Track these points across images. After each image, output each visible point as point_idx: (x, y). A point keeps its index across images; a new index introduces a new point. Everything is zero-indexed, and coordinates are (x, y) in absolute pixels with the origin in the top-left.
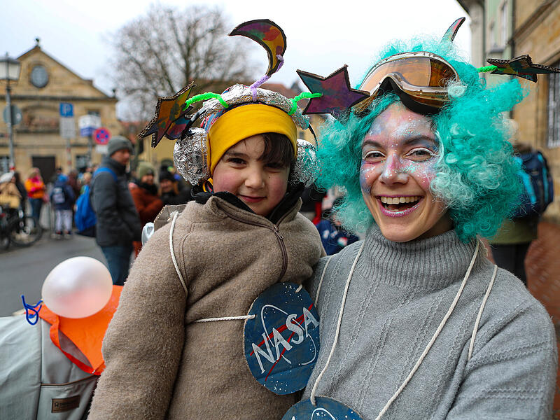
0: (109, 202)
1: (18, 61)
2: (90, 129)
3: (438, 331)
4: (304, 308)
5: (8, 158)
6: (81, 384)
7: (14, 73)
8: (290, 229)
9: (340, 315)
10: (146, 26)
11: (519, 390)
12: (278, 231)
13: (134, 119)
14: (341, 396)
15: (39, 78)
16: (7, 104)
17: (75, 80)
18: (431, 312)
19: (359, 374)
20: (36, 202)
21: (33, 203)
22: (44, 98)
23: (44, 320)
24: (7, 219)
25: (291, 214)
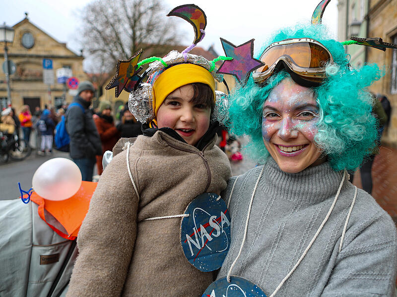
0: (79, 127)
1: (13, 28)
2: (65, 78)
3: (318, 232)
4: (222, 212)
5: (6, 99)
6: (60, 245)
7: (10, 37)
8: (211, 155)
9: (248, 219)
10: (104, 4)
11: (375, 273)
12: (203, 156)
13: (96, 72)
14: (247, 276)
15: (28, 41)
16: (6, 59)
17: (54, 43)
18: (313, 219)
19: (261, 261)
20: (27, 130)
21: (24, 130)
22: (31, 56)
23: (34, 202)
24: (7, 141)
25: (211, 145)
